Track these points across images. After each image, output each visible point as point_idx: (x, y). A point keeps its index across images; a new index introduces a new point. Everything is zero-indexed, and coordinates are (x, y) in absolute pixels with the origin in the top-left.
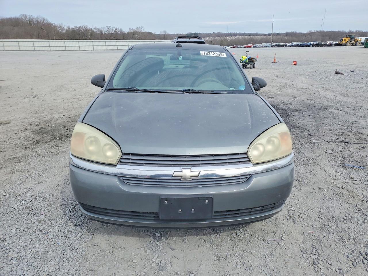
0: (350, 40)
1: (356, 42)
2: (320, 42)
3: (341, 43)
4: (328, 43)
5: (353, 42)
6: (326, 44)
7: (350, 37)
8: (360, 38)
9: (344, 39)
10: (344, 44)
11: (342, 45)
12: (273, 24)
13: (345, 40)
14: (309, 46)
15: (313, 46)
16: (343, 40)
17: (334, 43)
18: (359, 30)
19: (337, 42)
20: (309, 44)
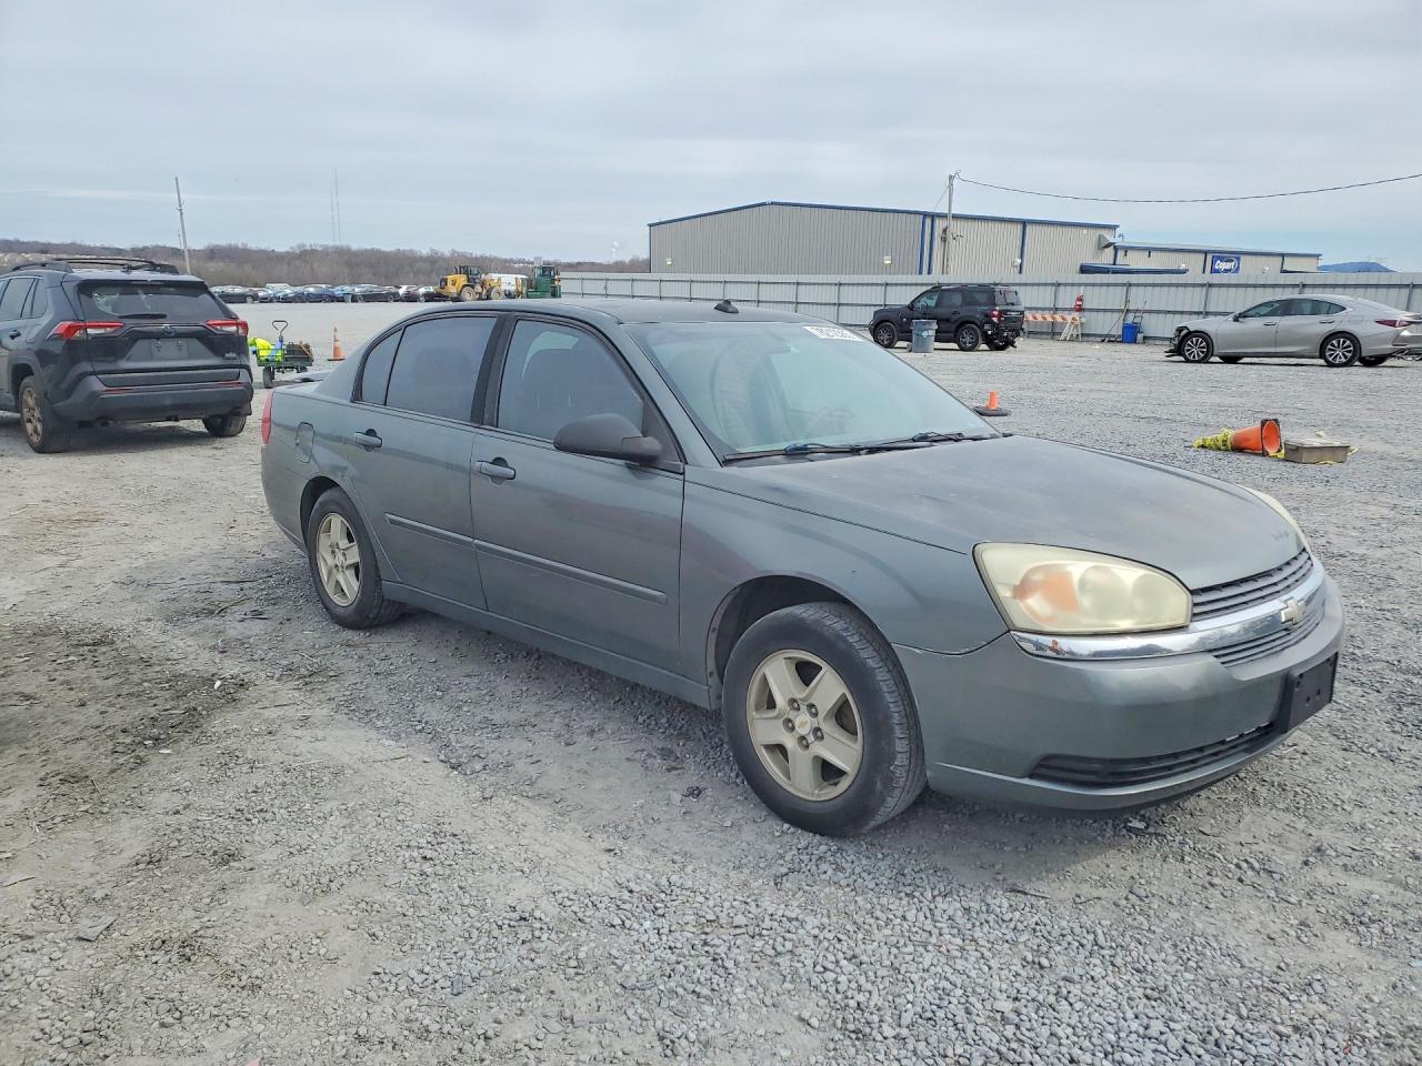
0: (471, 284)
1: (489, 291)
2: (374, 288)
3: (444, 292)
4: (402, 291)
5: (478, 288)
6: (397, 293)
7: (466, 273)
8: (495, 276)
9: (450, 278)
10: (456, 296)
11: (447, 297)
12: (181, 214)
13: (454, 283)
14: (341, 300)
15: (354, 299)
16: (449, 282)
17: (422, 290)
18: (460, 249)
19: (432, 289)
20: (338, 291)
